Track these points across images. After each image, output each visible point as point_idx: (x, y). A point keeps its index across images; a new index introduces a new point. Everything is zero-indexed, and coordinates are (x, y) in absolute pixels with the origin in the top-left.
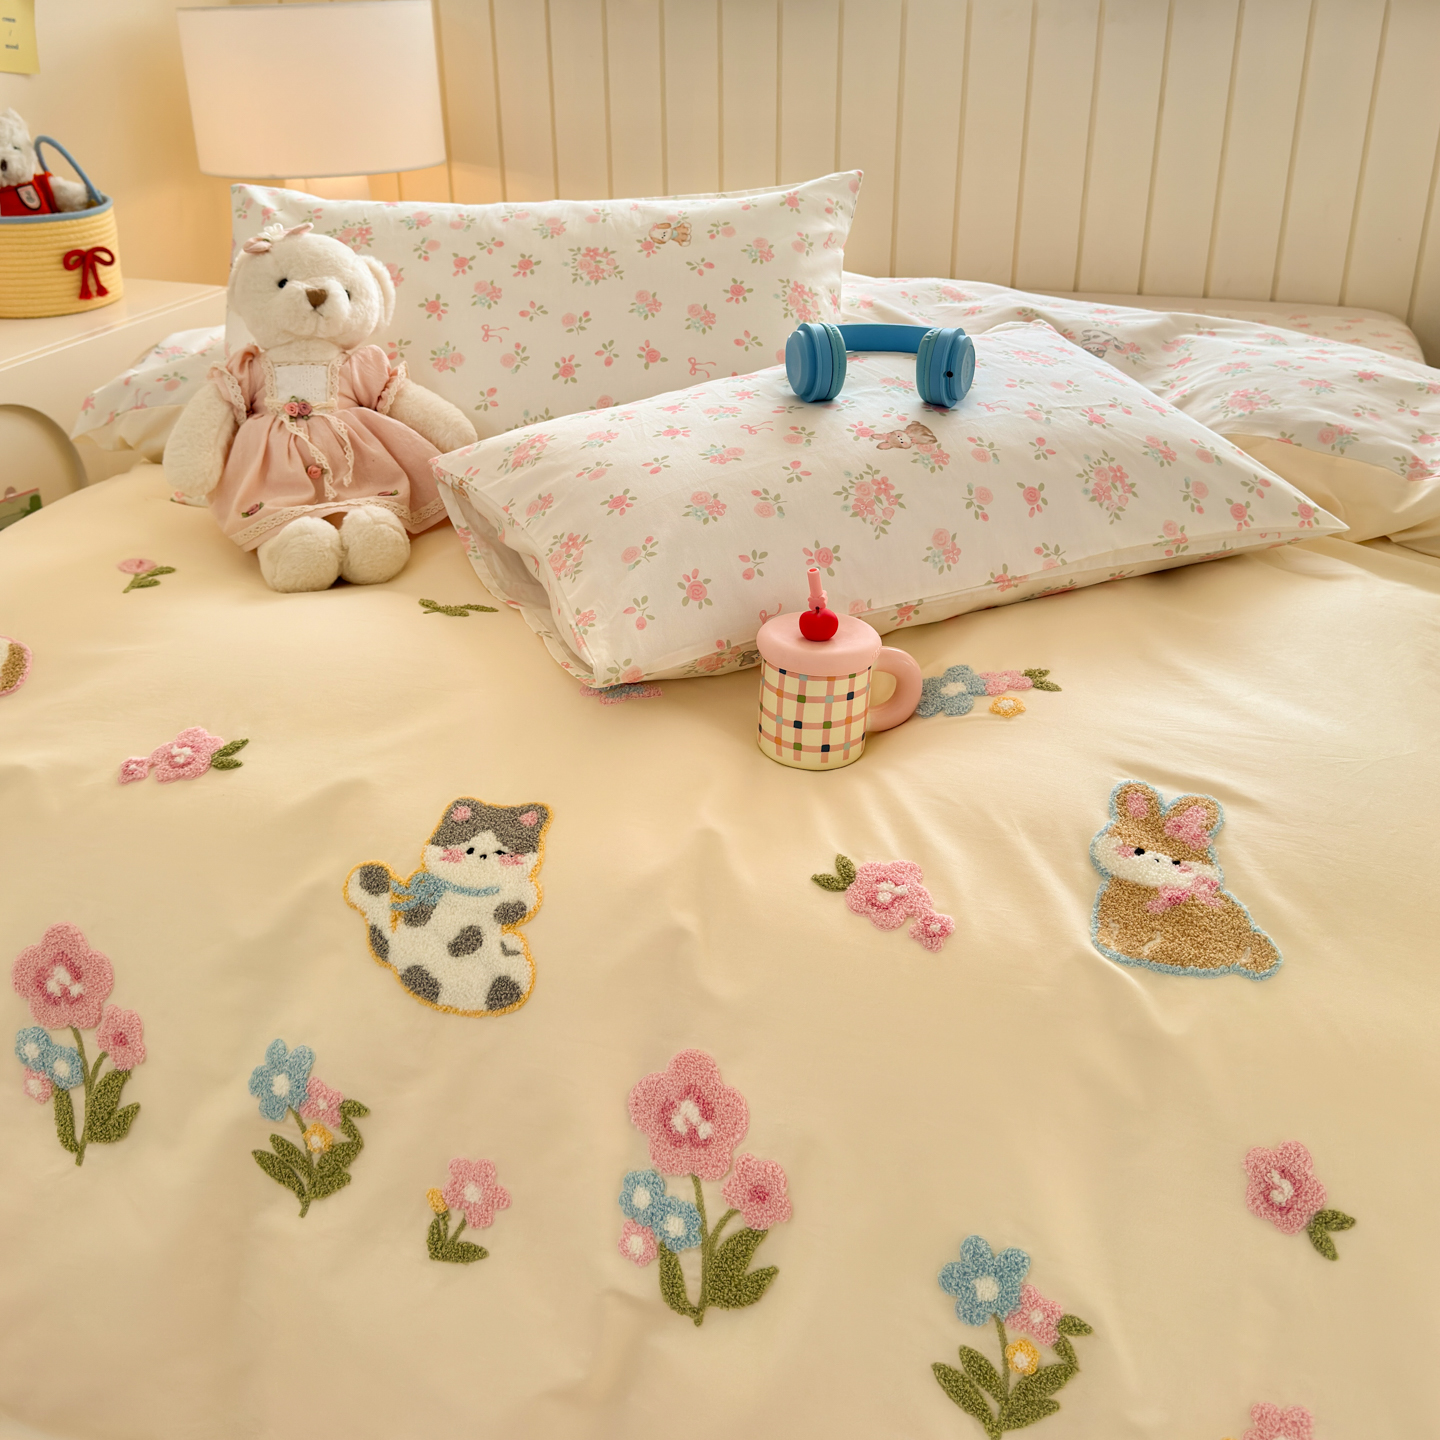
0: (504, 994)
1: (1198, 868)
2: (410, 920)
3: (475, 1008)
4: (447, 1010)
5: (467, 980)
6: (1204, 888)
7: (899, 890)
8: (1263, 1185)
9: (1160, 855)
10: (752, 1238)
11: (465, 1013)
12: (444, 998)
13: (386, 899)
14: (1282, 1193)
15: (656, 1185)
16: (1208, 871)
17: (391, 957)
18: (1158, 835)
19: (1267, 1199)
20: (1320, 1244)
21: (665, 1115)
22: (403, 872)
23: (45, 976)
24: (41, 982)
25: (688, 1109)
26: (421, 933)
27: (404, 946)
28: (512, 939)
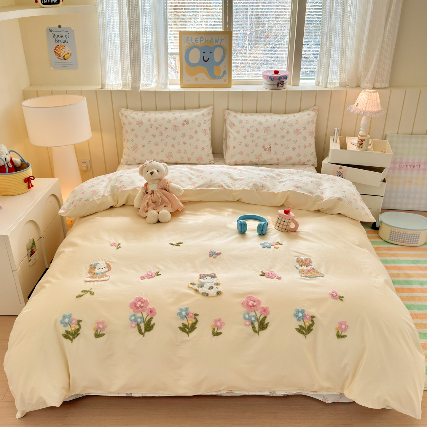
0: (219, 293)
2: (201, 287)
3: (215, 295)
4: (210, 297)
5: (213, 292)
7: (272, 274)
10: (265, 318)
11: (214, 297)
12: (209, 295)
13: (196, 285)
15: (248, 314)
17: (199, 292)
18: (304, 263)
20: (341, 300)
21: (248, 304)
22: (197, 283)
23: (136, 304)
24: (135, 305)
25: (252, 302)
26: (203, 288)
27: (201, 290)
28: (218, 286)
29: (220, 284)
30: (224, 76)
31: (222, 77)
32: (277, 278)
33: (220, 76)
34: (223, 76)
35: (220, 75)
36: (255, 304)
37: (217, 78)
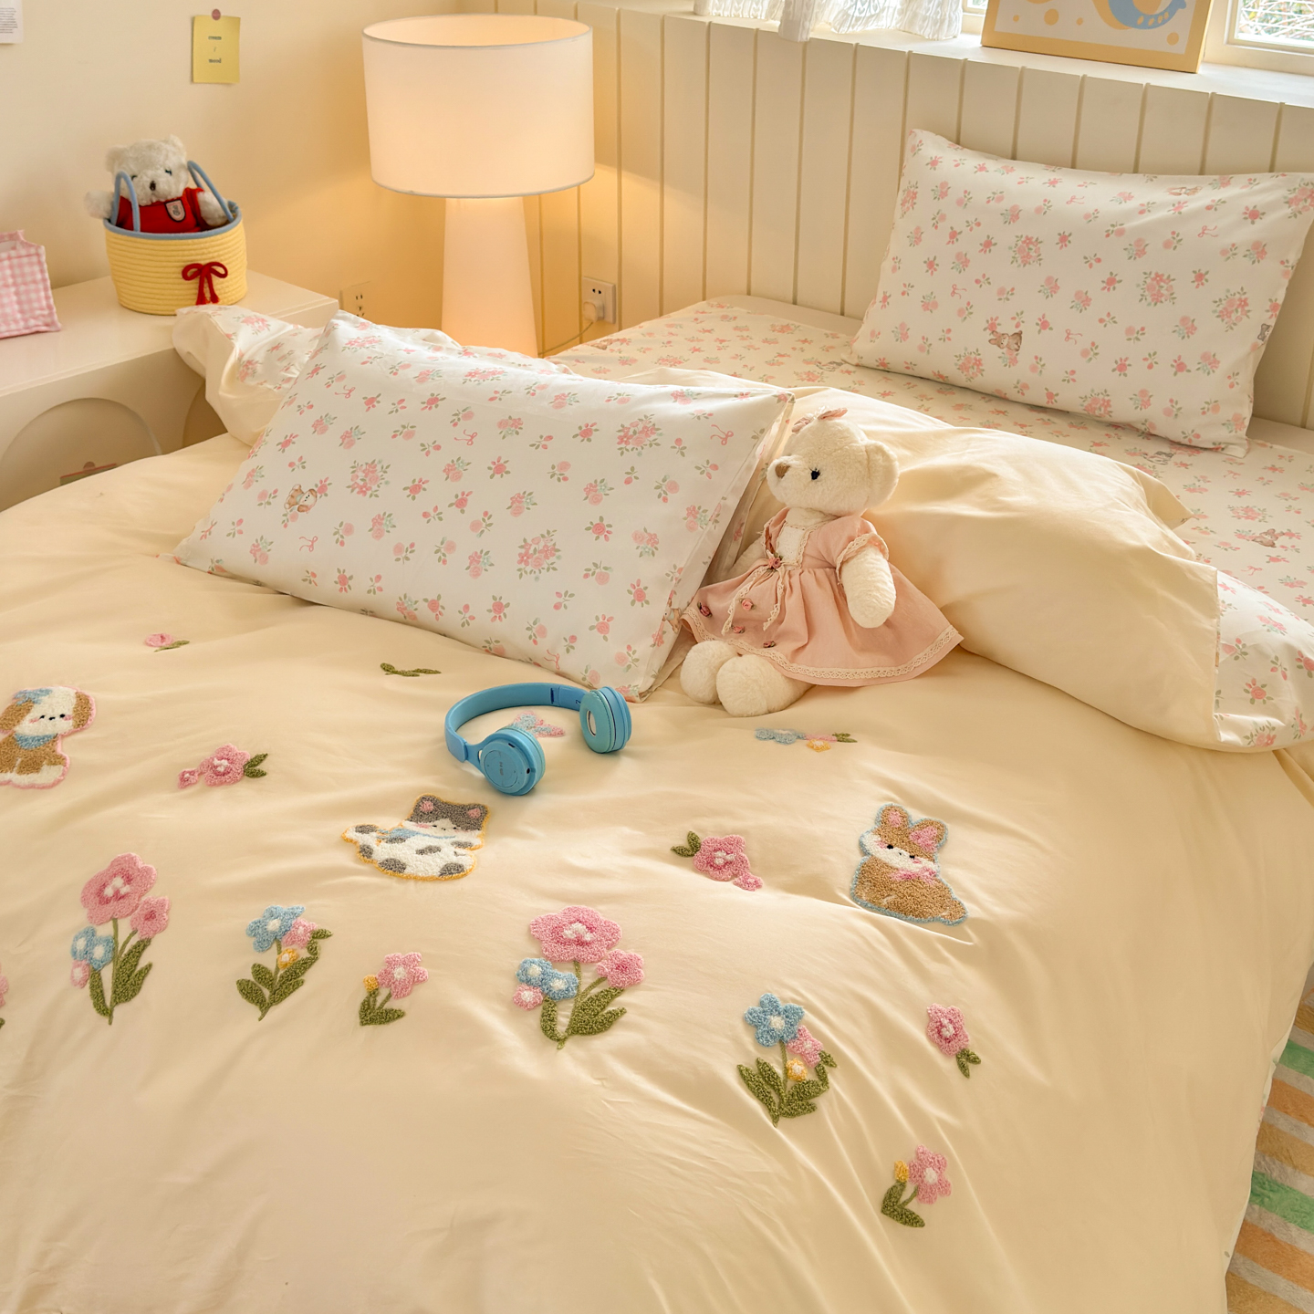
0: (452, 871)
1: (925, 862)
2: (390, 842)
5: (428, 864)
6: (927, 873)
7: (729, 858)
8: (938, 1024)
9: (902, 851)
12: (408, 871)
13: (374, 835)
14: (948, 1030)
16: (930, 865)
18: (905, 838)
19: (939, 1032)
26: (397, 846)
27: (385, 851)
28: (463, 851)
29: (478, 847)
30: (1169, 19)
31: (1164, 22)
33: (1156, 17)
34: (1167, 15)
35: (1158, 12)
37: (1141, 20)
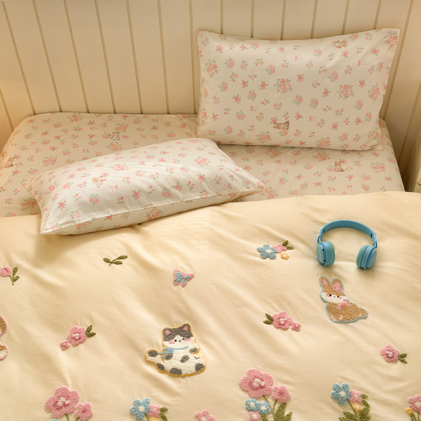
0: (199, 368)
2: (167, 359)
3: (193, 372)
4: (185, 376)
5: (188, 367)
10: (282, 407)
11: (191, 375)
12: (183, 373)
13: (158, 356)
15: (254, 401)
16: (345, 298)
17: (165, 368)
18: (332, 290)
20: (403, 361)
21: (250, 384)
22: (159, 350)
23: (57, 402)
24: (55, 404)
25: (257, 380)
26: (172, 360)
27: (168, 365)
28: (197, 356)
29: (199, 349)
32: (293, 329)
36: (263, 384)
